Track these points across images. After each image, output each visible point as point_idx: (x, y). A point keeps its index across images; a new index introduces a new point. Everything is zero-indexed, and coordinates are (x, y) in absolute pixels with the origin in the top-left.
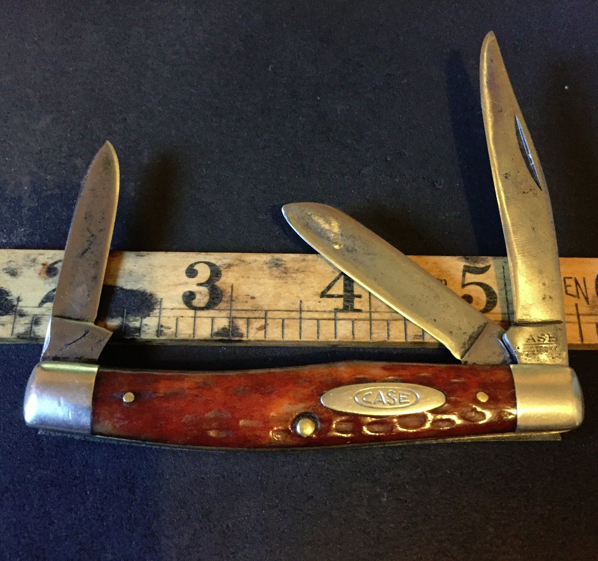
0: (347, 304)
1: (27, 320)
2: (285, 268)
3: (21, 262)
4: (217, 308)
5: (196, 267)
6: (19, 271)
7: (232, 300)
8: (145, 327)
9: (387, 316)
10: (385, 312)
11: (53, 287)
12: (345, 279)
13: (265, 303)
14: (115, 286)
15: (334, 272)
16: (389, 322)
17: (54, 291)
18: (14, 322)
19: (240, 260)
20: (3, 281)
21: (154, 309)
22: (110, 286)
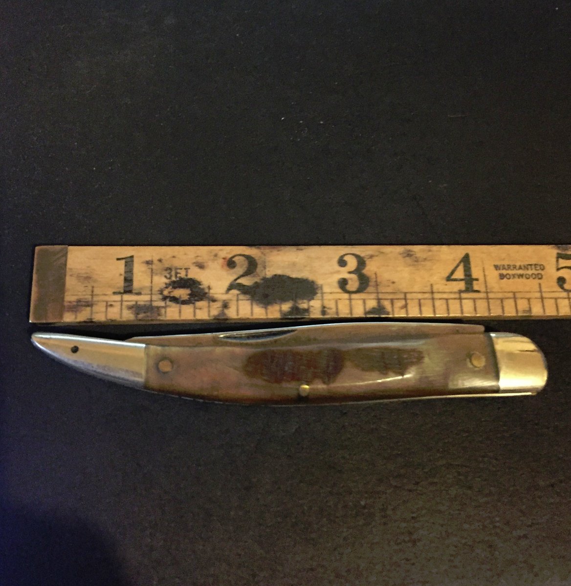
0: (468, 286)
1: (219, 304)
2: (416, 257)
3: (206, 257)
4: (365, 291)
5: (346, 258)
6: (205, 264)
7: (377, 285)
8: (311, 309)
9: (500, 295)
10: (499, 292)
11: (235, 277)
12: (465, 266)
13: (404, 286)
14: (283, 276)
15: (454, 260)
16: (502, 300)
17: (236, 280)
18: (209, 306)
19: (379, 252)
20: (195, 274)
21: (317, 293)
22: (280, 276)
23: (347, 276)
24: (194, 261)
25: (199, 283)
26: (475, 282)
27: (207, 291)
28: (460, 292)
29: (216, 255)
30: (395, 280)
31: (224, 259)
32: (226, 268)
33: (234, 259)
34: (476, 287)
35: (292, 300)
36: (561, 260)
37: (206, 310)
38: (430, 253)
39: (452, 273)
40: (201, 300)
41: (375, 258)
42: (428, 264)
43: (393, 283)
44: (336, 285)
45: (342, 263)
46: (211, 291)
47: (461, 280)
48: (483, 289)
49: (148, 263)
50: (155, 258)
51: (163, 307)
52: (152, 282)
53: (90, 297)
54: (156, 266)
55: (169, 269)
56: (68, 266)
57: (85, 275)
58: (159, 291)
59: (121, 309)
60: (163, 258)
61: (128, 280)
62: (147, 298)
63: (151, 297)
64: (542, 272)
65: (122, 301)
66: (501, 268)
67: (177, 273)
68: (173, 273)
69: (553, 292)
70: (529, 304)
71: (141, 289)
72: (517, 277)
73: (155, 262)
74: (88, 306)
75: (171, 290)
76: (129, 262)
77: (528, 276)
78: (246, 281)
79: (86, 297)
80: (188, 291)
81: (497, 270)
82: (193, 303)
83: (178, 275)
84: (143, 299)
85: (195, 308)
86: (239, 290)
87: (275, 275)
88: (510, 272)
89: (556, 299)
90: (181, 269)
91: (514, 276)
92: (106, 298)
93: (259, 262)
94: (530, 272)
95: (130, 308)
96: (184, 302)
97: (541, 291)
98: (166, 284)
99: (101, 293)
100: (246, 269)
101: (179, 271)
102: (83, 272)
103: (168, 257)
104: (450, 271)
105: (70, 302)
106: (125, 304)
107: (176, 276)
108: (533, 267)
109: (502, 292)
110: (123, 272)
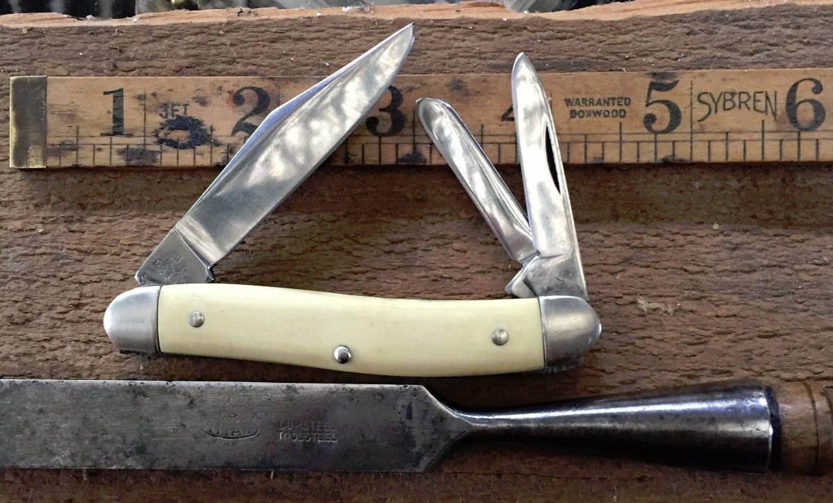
1: (223, 149)
2: (466, 90)
3: (208, 91)
4: (399, 134)
6: (208, 100)
7: (414, 126)
9: (567, 139)
10: (566, 135)
11: (243, 116)
16: (569, 144)
17: (244, 119)
18: (211, 152)
19: (420, 83)
20: (195, 112)
23: (377, 114)
24: (195, 95)
25: (200, 123)
27: (209, 133)
29: (220, 88)
31: (229, 92)
32: (232, 104)
33: (242, 93)
36: (653, 92)
37: (207, 155)
39: (510, 110)
40: (203, 143)
41: (414, 92)
42: (481, 98)
44: (364, 125)
46: (215, 133)
49: (141, 98)
50: (149, 93)
51: (158, 152)
52: (145, 122)
53: (75, 139)
54: (150, 102)
55: (165, 106)
56: (49, 101)
57: (68, 113)
58: (153, 132)
59: (111, 153)
60: (157, 92)
61: (118, 120)
62: (140, 141)
63: (145, 140)
64: (624, 107)
65: (111, 144)
66: (574, 102)
67: (174, 110)
68: (169, 110)
69: (638, 134)
70: (603, 150)
71: (132, 130)
72: (592, 115)
73: (149, 96)
74: (73, 150)
75: (166, 132)
76: (118, 95)
77: (607, 113)
78: (254, 121)
79: (71, 139)
80: (187, 133)
81: (568, 105)
82: (193, 148)
83: (176, 113)
84: (135, 142)
85: (195, 154)
86: (247, 131)
88: (584, 108)
89: (638, 143)
90: (179, 105)
91: (589, 113)
92: (93, 141)
93: (271, 96)
94: (610, 108)
95: (121, 152)
96: (184, 147)
97: (621, 133)
98: (161, 124)
99: (87, 135)
100: (255, 106)
101: (176, 108)
102: (66, 108)
103: (164, 90)
104: (508, 107)
105: (53, 145)
106: (115, 147)
107: (173, 116)
108: (616, 102)
109: (570, 134)
110: (111, 110)
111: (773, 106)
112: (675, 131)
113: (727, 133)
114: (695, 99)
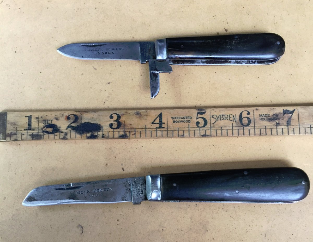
0: (160, 126)
1: (63, 134)
2: (141, 115)
3: (59, 116)
4: (119, 128)
5: (113, 115)
6: (59, 118)
7: (124, 126)
8: (99, 135)
9: (172, 129)
10: (172, 128)
11: (70, 123)
12: (160, 118)
13: (135, 126)
14: (88, 123)
15: (156, 115)
16: (173, 131)
17: (70, 124)
18: (60, 135)
19: (126, 113)
20: (55, 122)
21: (101, 129)
22: (87, 122)
23: (113, 122)
24: (55, 117)
25: (56, 126)
26: (163, 124)
27: (59, 129)
28: (157, 128)
29: (63, 115)
30: (132, 124)
31: (66, 116)
32: (67, 120)
33: (70, 116)
34: (163, 126)
35: (92, 132)
36: (199, 115)
37: (58, 136)
38: (146, 113)
39: (154, 121)
40: (57, 132)
41: (124, 115)
42: (145, 117)
43: (131, 125)
44: (109, 126)
45: (111, 117)
46: (61, 129)
47: (158, 123)
48: (166, 127)
49: (37, 118)
50: (40, 116)
51: (42, 135)
52: (38, 126)
53: (15, 131)
54: (40, 119)
55: (45, 121)
56: (7, 120)
57: (14, 123)
58: (41, 129)
59: (27, 136)
60: (43, 116)
61: (30, 125)
62: (37, 131)
63: (38, 131)
64: (190, 120)
65: (27, 133)
66: (174, 118)
67: (48, 122)
68: (46, 122)
69: (194, 128)
70: (184, 133)
71: (34, 128)
72: (180, 122)
73: (40, 118)
74: (15, 135)
75: (45, 129)
76: (30, 117)
77: (184, 122)
78: (74, 125)
80: (52, 129)
81: (172, 119)
82: (54, 134)
83: (48, 123)
84: (35, 132)
85: (54, 135)
86: (71, 128)
87: (85, 122)
88: (178, 120)
89: (194, 130)
90: (49, 120)
91: (179, 121)
92: (21, 132)
93: (79, 117)
94: (186, 120)
95: (30, 135)
96: (51, 133)
97: (189, 128)
98: (44, 126)
99: (19, 130)
100: (74, 120)
101: (48, 121)
102: (13, 122)
103: (45, 116)
104: (154, 120)
105: (8, 133)
106: (29, 134)
107: (47, 124)
108: (187, 118)
109: (173, 128)
110: (28, 122)
111: (235, 119)
112: (206, 127)
113: (222, 127)
114: (211, 117)
